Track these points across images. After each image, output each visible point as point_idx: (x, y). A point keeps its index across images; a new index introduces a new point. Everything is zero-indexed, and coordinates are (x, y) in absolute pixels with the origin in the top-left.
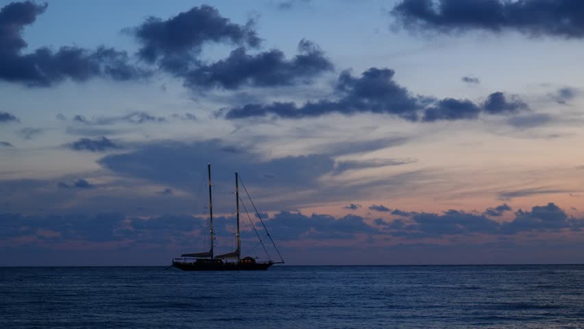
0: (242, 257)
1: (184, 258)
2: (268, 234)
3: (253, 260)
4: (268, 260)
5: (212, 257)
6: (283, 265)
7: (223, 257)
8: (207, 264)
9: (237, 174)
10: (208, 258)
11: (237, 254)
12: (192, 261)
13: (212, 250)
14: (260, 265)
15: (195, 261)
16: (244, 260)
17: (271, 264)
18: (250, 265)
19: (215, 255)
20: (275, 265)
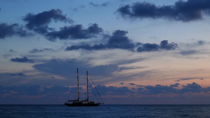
0: (89, 101)
1: (69, 102)
2: (98, 93)
3: (93, 103)
4: (98, 102)
5: (79, 101)
6: (103, 104)
7: (82, 101)
8: (77, 104)
9: (87, 71)
10: (77, 102)
11: (87, 100)
12: (71, 103)
13: (78, 99)
14: (96, 104)
15: (72, 103)
16: (90, 102)
17: (99, 104)
18: (92, 104)
19: (80, 101)
20: (101, 104)
